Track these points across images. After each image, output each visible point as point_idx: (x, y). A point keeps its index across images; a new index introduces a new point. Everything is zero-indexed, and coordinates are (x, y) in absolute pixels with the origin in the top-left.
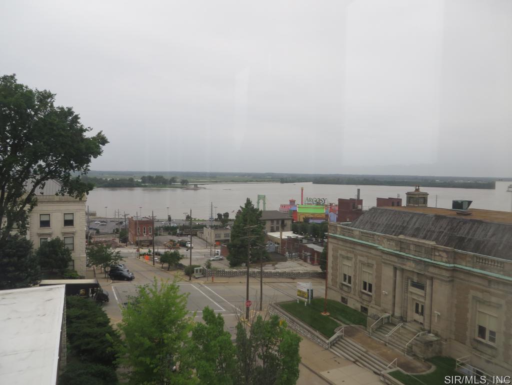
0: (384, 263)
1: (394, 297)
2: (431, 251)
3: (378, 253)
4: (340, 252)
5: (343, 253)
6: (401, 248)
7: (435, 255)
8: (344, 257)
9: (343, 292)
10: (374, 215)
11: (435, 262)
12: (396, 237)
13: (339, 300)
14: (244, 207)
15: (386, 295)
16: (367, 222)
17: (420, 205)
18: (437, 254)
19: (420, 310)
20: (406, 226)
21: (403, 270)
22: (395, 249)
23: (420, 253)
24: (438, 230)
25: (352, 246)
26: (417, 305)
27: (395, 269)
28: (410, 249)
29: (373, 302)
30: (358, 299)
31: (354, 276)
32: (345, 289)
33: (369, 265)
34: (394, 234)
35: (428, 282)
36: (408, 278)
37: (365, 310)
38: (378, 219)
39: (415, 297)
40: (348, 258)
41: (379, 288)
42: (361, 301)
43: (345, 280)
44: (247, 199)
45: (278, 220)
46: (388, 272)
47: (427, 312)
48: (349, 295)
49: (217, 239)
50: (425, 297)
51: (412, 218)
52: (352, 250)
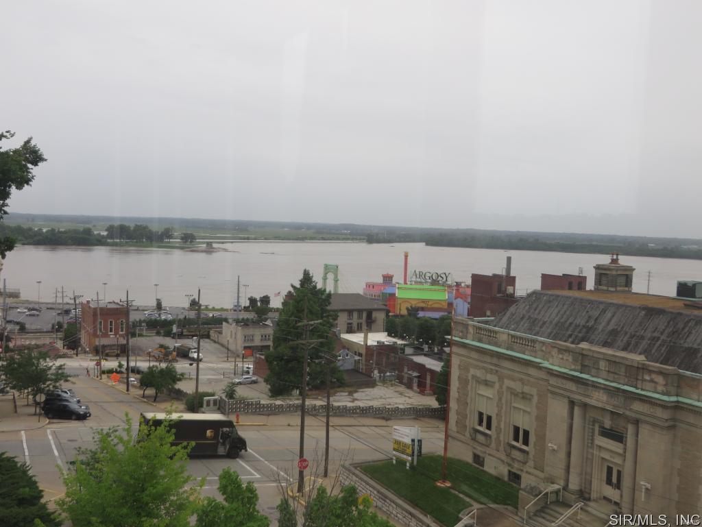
0: (553, 393)
1: (569, 454)
2: (635, 372)
3: (543, 375)
4: (472, 371)
5: (478, 373)
6: (583, 366)
7: (643, 380)
8: (479, 381)
9: (476, 445)
10: (535, 306)
11: (643, 393)
12: (574, 346)
13: (469, 459)
14: (298, 286)
15: (554, 450)
16: (522, 318)
17: (619, 289)
18: (647, 377)
19: (614, 480)
20: (592, 326)
21: (585, 406)
22: (573, 367)
23: (616, 376)
24: (649, 335)
25: (495, 361)
26: (610, 470)
27: (572, 403)
28: (598, 369)
29: (531, 463)
30: (504, 457)
31: (497, 415)
32: (480, 438)
33: (525, 397)
34: (570, 340)
35: (631, 429)
36: (594, 421)
37: (515, 477)
38: (542, 313)
39: (606, 456)
40: (487, 384)
41: (542, 438)
42: (509, 461)
43: (480, 423)
44: (305, 271)
45: (360, 311)
46: (558, 410)
47: (626, 482)
48: (488, 450)
49: (247, 345)
50: (623, 456)
51: (604, 311)
52: (493, 368)
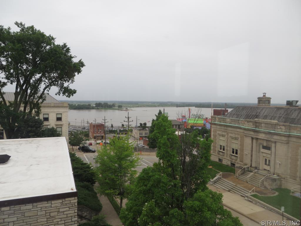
0: (245, 136)
1: (252, 156)
2: (274, 126)
3: (242, 131)
4: (218, 132)
5: (220, 133)
6: (256, 126)
7: (277, 128)
8: (220, 135)
9: (219, 156)
10: (238, 110)
11: (277, 132)
12: (253, 120)
13: (217, 160)
14: (157, 115)
15: (247, 154)
16: (234, 115)
17: (266, 105)
18: (279, 127)
19: (268, 163)
20: (258, 115)
21: (257, 139)
22: (253, 127)
23: (268, 128)
24: (278, 116)
25: (225, 128)
26: (266, 160)
27: (252, 138)
28: (262, 126)
29: (238, 160)
30: (229, 159)
31: (227, 145)
32: (221, 153)
33: (236, 139)
34: (252, 118)
35: (273, 145)
36: (260, 144)
37: (233, 165)
38: (241, 112)
39: (265, 155)
40: (223, 136)
41: (242, 150)
42: (231, 160)
43: (221, 149)
44: (160, 110)
46: (248, 141)
47: (272, 163)
48: (224, 157)
49: (140, 136)
50: (271, 154)
51: (262, 110)
52: (225, 130)
